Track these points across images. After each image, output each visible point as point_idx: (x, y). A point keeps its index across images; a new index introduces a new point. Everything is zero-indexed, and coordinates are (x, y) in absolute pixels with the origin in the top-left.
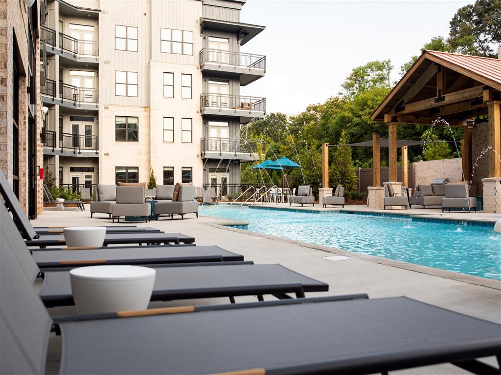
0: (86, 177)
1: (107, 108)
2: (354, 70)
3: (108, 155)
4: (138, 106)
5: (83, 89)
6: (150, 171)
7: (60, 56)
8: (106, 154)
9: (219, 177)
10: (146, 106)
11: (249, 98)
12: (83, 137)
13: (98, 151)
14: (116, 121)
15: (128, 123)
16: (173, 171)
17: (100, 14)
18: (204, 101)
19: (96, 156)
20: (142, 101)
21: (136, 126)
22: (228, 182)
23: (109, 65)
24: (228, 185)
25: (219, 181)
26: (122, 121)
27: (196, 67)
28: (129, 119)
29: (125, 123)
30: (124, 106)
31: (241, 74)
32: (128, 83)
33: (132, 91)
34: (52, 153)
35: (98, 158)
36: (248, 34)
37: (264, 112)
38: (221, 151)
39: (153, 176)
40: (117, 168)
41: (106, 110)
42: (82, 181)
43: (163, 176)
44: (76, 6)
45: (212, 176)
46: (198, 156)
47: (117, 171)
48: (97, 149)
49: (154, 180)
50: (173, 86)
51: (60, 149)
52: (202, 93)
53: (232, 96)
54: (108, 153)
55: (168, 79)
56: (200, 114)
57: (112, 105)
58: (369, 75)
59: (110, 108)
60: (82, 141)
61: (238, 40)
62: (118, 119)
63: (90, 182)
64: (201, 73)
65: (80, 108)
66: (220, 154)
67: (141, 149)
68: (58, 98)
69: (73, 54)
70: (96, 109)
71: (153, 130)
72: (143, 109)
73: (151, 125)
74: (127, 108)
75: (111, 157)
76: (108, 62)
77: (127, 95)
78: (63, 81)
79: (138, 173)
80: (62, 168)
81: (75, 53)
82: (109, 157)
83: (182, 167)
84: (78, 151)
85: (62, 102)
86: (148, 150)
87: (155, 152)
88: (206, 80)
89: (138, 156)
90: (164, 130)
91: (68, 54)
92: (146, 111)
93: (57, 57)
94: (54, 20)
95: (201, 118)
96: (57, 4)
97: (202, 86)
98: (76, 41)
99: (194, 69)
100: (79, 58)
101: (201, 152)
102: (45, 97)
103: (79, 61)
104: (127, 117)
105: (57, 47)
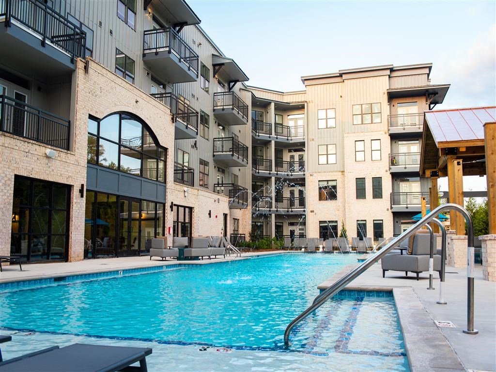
0: (300, 229)
1: (312, 175)
4: (337, 171)
7: (275, 142)
8: (312, 211)
10: (342, 170)
12: (297, 199)
14: (319, 185)
15: (329, 185)
16: (365, 224)
17: (306, 104)
19: (304, 213)
21: (335, 187)
23: (313, 142)
26: (325, 184)
27: (384, 133)
28: (329, 182)
30: (325, 172)
32: (328, 154)
33: (332, 159)
34: (269, 213)
35: (305, 215)
36: (437, 93)
40: (321, 222)
41: (312, 177)
42: (297, 233)
43: (356, 228)
44: (288, 102)
45: (404, 227)
46: (388, 210)
47: (321, 225)
48: (305, 208)
50: (364, 151)
51: (276, 209)
54: (314, 211)
55: (360, 146)
56: (389, 172)
57: (316, 173)
59: (315, 174)
60: (297, 202)
61: (427, 101)
62: (320, 183)
63: (303, 233)
64: (389, 137)
65: (292, 177)
66: (407, 208)
67: (339, 206)
68: (274, 171)
69: (287, 138)
70: (303, 177)
71: (347, 190)
72: (340, 173)
73: (346, 186)
74: (327, 174)
75: (316, 214)
76: (313, 140)
77: (327, 164)
78: (282, 158)
79: (337, 225)
80: (282, 223)
81: (288, 137)
82: (314, 213)
83: (374, 220)
84: (291, 210)
85: (277, 174)
86: (344, 206)
87: (349, 209)
88: (395, 142)
89: (337, 212)
90: (357, 189)
91: (282, 139)
92: (343, 174)
93: (273, 143)
94: (271, 116)
95: (390, 176)
96: (273, 105)
97: (390, 148)
98: (288, 127)
99: (382, 134)
100: (291, 140)
101: (391, 206)
102: (263, 172)
103: (291, 142)
104: (328, 181)
105: (273, 135)
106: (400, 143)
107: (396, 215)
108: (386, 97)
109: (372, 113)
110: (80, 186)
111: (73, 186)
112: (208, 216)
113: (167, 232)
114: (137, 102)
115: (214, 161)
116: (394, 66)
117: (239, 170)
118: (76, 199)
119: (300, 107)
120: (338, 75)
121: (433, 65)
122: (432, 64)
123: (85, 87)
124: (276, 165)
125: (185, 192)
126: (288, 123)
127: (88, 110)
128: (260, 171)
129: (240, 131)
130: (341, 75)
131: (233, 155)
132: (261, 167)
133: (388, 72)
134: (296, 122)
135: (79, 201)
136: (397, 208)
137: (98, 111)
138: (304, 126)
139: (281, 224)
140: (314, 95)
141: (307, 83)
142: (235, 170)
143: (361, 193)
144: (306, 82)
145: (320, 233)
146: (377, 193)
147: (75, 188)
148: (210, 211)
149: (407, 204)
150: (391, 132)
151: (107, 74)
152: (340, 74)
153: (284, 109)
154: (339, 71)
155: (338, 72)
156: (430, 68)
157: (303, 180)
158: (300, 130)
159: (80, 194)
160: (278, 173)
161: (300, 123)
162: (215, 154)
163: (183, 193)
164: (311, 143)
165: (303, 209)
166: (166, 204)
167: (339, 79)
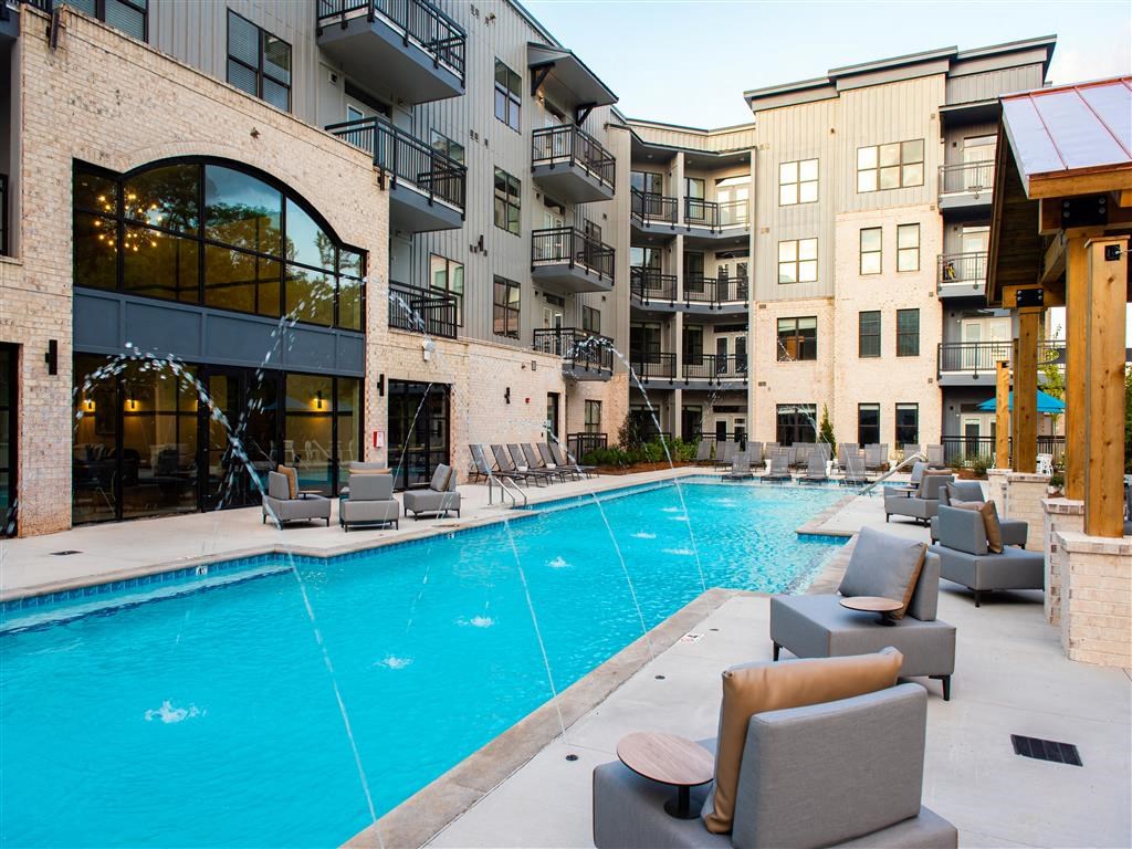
0: (736, 421)
1: (763, 307)
3: (765, 385)
4: (817, 298)
7: (685, 237)
8: (760, 384)
10: (831, 295)
12: (733, 357)
13: (747, 380)
14: (778, 328)
15: (800, 328)
16: (877, 411)
17: (753, 152)
19: (743, 387)
21: (812, 332)
23: (768, 235)
25: (984, 431)
26: (791, 326)
27: (928, 207)
28: (800, 321)
29: (793, 328)
30: (791, 300)
32: (800, 259)
33: (808, 272)
34: (669, 387)
35: (747, 390)
40: (779, 406)
41: (762, 311)
42: (730, 428)
43: (856, 420)
44: (717, 150)
45: (967, 419)
46: (930, 381)
47: (781, 412)
48: (745, 376)
50: (881, 251)
51: (684, 380)
54: (765, 382)
55: (872, 240)
56: (936, 298)
57: (771, 301)
59: (769, 305)
60: (731, 364)
62: (782, 324)
64: (941, 217)
65: (721, 312)
66: (976, 377)
67: (821, 372)
68: (680, 300)
69: (710, 228)
70: (744, 311)
71: (837, 339)
72: (826, 301)
73: (836, 329)
74: (796, 304)
75: (769, 389)
76: (768, 230)
77: (798, 281)
78: (702, 273)
79: (814, 414)
80: (701, 407)
81: (713, 226)
82: (766, 388)
83: (897, 404)
84: (716, 380)
85: (688, 306)
86: (832, 373)
87: (842, 379)
88: (956, 229)
89: (815, 386)
90: (861, 337)
91: (700, 230)
92: (830, 304)
93: (680, 239)
94: (678, 183)
95: (940, 305)
96: (680, 157)
97: (941, 242)
98: (715, 206)
99: (924, 211)
100: (720, 232)
101: (938, 373)
102: (656, 301)
103: (719, 236)
104: (797, 319)
105: (681, 223)
106: (965, 230)
107: (949, 393)
108: (937, 123)
109: (901, 165)
110: (47, 346)
111: (22, 345)
112: (504, 400)
113: (368, 442)
114: (255, 134)
115: (535, 280)
116: (960, 50)
117: (604, 298)
118: (34, 377)
119: (741, 161)
120: (828, 81)
121: (1058, 41)
122: (1055, 36)
123: (53, 87)
124: (686, 288)
125: (423, 350)
126: (715, 196)
127: (71, 149)
128: (650, 300)
129: (605, 216)
130: (833, 82)
131: (571, 266)
132: (652, 292)
133: (945, 66)
134: (733, 194)
135: (43, 383)
136: (952, 377)
137: (107, 151)
138: (748, 200)
139: (698, 410)
140: (773, 131)
141: (757, 105)
142: (593, 300)
143: (869, 344)
144: (754, 103)
145: (779, 429)
146: (908, 344)
147: (25, 350)
148: (508, 389)
149: (976, 370)
150: (945, 205)
151: (140, 57)
152: (829, 78)
153: (706, 166)
154: (830, 71)
155: (826, 75)
156: (1050, 48)
157: (745, 316)
158: (741, 211)
159: (48, 366)
160: (691, 303)
161: (742, 194)
162: (536, 264)
163: (419, 354)
164: (763, 238)
165: (744, 379)
166: (367, 380)
167: (828, 92)
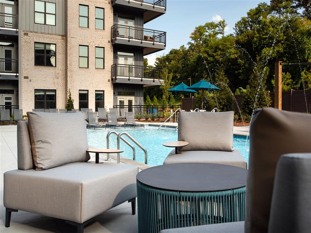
0: (6, 98)
1: (26, 34)
2: (196, 28)
3: (28, 78)
4: (56, 34)
5: (3, 15)
6: (66, 94)
8: (26, 78)
9: (126, 99)
10: (64, 34)
11: (153, 31)
12: (3, 60)
13: (18, 74)
14: (35, 47)
15: (47, 49)
16: (88, 94)
18: (115, 33)
19: (15, 79)
20: (59, 29)
22: (133, 104)
24: (133, 107)
25: (126, 103)
26: (42, 47)
27: (107, 2)
28: (47, 45)
29: (43, 49)
30: (43, 33)
31: (147, 10)
32: (46, 12)
33: (50, 20)
35: (17, 81)
37: (164, 44)
38: (129, 77)
39: (70, 98)
40: (36, 90)
41: (26, 37)
43: (78, 98)
45: (120, 98)
46: (109, 80)
47: (36, 94)
48: (17, 72)
49: (72, 101)
50: (88, 17)
52: (113, 25)
53: (137, 29)
54: (28, 77)
55: (84, 11)
56: (111, 44)
57: (31, 32)
58: (207, 32)
59: (30, 34)
62: (37, 45)
63: (10, 103)
66: (129, 80)
67: (58, 73)
70: (16, 34)
71: (69, 56)
72: (60, 37)
74: (46, 35)
75: (30, 81)
77: (45, 24)
79: (55, 95)
82: (29, 80)
83: (96, 91)
87: (71, 77)
88: (115, 15)
89: (56, 80)
95: (112, 47)
101: (112, 77)
104: (45, 44)
157: (17, 38)
165: (15, 74)
